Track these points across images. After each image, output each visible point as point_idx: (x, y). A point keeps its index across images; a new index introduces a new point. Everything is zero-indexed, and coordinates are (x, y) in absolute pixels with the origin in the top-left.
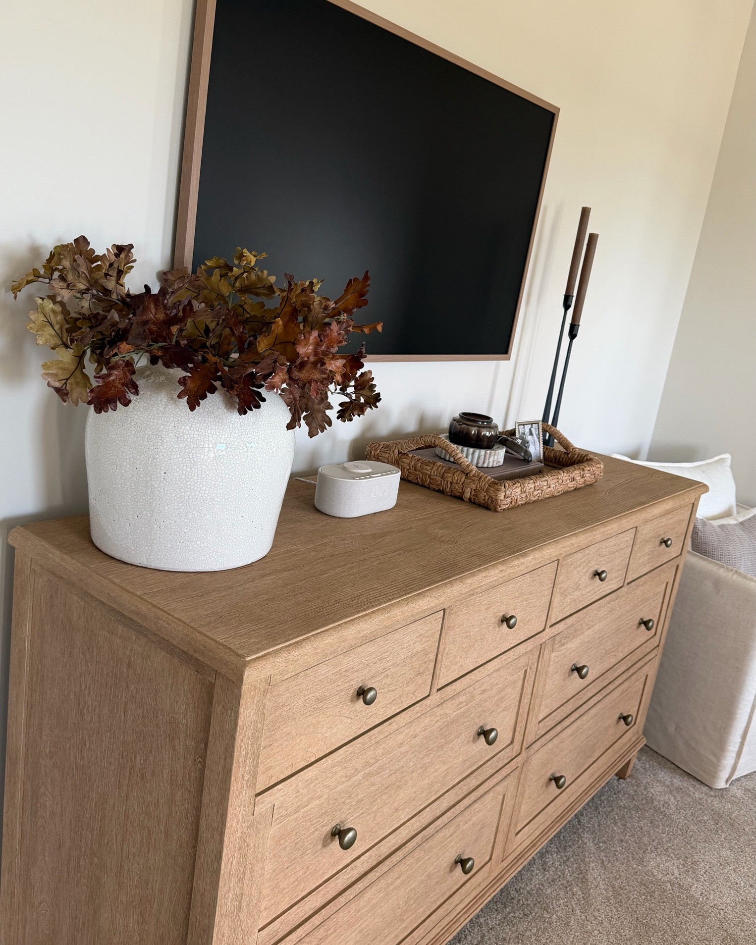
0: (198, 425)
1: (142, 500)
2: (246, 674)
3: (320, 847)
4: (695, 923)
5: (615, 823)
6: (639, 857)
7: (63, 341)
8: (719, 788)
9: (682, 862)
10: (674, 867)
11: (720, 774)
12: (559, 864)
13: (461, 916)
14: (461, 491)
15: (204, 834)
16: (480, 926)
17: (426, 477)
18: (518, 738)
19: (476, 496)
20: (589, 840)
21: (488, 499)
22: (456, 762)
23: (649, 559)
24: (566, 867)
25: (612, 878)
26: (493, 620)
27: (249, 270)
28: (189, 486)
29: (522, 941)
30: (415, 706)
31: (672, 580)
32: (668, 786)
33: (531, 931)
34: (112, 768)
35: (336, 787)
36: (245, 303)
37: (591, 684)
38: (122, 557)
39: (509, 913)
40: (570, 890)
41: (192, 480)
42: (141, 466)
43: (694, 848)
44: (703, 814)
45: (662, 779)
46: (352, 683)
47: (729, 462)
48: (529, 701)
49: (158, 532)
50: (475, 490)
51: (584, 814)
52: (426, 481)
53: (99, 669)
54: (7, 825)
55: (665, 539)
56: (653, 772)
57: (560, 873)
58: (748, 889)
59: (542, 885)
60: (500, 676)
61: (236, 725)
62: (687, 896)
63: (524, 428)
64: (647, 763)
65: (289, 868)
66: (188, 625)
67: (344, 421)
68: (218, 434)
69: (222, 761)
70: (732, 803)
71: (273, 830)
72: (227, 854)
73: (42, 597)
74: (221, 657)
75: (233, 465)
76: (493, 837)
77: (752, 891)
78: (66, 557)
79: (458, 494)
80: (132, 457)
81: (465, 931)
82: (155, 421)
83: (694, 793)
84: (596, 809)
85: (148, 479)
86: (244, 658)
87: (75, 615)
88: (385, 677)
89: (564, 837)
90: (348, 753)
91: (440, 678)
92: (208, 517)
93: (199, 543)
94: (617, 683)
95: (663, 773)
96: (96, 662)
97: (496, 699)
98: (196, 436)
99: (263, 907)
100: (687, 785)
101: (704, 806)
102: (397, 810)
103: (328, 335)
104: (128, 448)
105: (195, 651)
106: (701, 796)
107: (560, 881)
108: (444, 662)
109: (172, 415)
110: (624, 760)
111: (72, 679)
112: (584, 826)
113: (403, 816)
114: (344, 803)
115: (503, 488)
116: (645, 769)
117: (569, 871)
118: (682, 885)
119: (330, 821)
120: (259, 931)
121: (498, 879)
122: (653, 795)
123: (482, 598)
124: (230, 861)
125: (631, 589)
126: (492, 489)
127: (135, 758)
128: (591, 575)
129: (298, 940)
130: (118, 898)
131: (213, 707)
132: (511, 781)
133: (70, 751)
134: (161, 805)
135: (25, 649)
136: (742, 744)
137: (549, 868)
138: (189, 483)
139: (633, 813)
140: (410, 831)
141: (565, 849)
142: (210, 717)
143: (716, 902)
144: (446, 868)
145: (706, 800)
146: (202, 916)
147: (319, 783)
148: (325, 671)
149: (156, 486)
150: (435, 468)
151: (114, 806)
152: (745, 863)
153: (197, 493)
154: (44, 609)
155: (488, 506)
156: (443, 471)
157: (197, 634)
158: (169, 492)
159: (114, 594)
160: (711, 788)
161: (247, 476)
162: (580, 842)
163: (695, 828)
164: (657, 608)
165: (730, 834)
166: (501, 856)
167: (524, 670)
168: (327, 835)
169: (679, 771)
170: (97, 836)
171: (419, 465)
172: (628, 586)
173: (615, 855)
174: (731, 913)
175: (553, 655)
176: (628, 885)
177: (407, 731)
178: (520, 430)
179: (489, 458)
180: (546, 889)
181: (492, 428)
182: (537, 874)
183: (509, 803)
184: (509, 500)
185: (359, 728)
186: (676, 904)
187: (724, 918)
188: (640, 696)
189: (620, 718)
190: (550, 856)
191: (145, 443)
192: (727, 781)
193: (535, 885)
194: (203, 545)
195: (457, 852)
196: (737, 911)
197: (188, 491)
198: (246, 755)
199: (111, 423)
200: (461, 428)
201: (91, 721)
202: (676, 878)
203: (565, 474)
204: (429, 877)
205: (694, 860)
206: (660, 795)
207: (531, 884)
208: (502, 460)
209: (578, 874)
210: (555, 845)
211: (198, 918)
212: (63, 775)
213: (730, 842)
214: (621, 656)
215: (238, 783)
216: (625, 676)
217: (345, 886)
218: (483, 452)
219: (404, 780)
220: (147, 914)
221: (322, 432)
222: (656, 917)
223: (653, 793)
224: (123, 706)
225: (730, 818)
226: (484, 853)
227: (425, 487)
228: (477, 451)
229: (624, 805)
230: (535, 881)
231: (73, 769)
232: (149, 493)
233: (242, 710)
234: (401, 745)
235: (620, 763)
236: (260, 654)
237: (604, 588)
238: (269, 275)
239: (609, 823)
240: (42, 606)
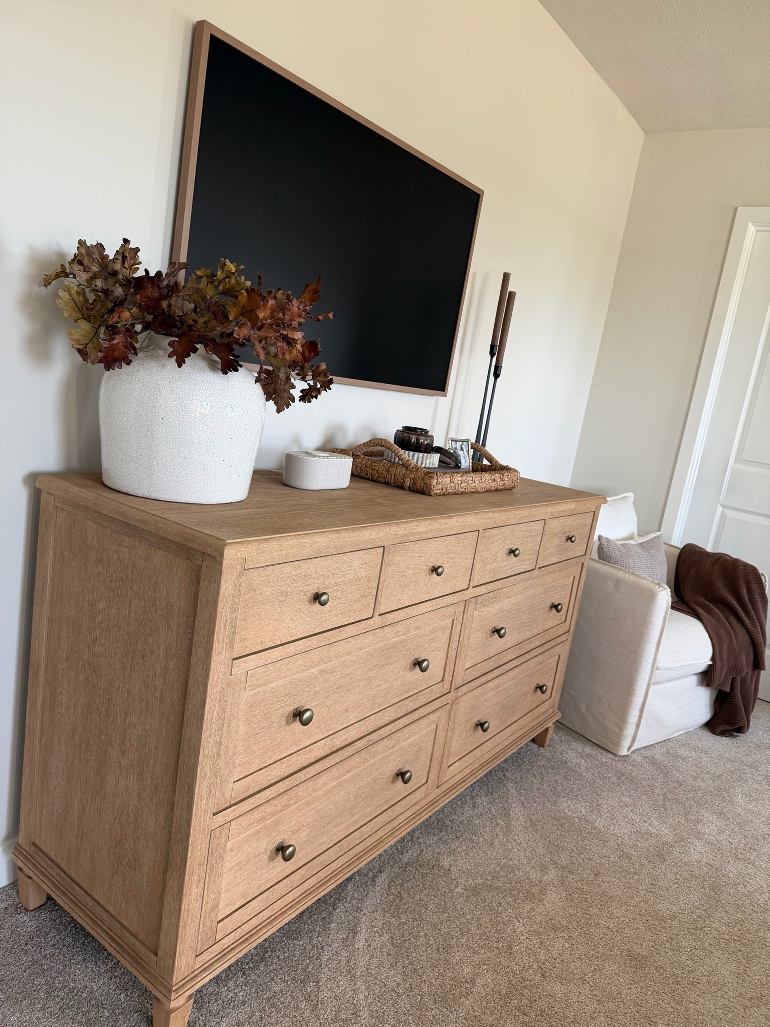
0: (188, 382)
1: (144, 441)
2: (226, 551)
3: (284, 723)
4: (597, 846)
5: (535, 777)
6: (554, 800)
7: (83, 316)
8: (623, 755)
9: (589, 805)
10: (582, 808)
11: (623, 742)
12: (486, 803)
13: (402, 826)
14: (402, 481)
15: (192, 689)
16: (420, 844)
17: (375, 472)
18: (448, 678)
19: (414, 484)
20: (512, 788)
21: (424, 486)
22: (396, 683)
23: (557, 551)
24: (492, 806)
25: (531, 814)
26: (425, 568)
27: (229, 275)
28: (181, 430)
29: (454, 854)
30: (361, 622)
31: (579, 576)
32: (580, 753)
33: (461, 848)
34: (118, 656)
35: (297, 673)
36: (227, 304)
37: (510, 648)
38: (127, 490)
39: (444, 836)
40: (495, 821)
41: (183, 425)
42: (144, 413)
43: (599, 795)
44: (608, 772)
45: (575, 748)
46: (310, 587)
47: (632, 499)
48: (456, 647)
49: (157, 468)
50: (413, 479)
51: (509, 770)
52: (375, 475)
53: (109, 577)
54: (29, 726)
55: (570, 537)
56: (568, 743)
57: (487, 810)
58: (642, 824)
59: (472, 818)
60: (431, 618)
61: (218, 594)
62: (591, 828)
63: (456, 444)
64: (563, 737)
65: (259, 735)
67: (305, 403)
68: (204, 390)
69: (207, 625)
70: (633, 766)
71: (246, 696)
72: (209, 703)
73: (63, 528)
74: (206, 542)
75: (216, 416)
76: (428, 762)
77: (645, 825)
78: (83, 490)
79: (400, 484)
80: (137, 406)
81: (407, 847)
82: (155, 377)
83: (601, 758)
84: (519, 766)
85: (149, 424)
86: (225, 542)
87: (90, 537)
88: (335, 590)
89: (491, 786)
90: (307, 645)
91: (382, 604)
92: (196, 457)
93: (189, 478)
94: (533, 654)
95: (576, 744)
96: (107, 572)
97: (428, 638)
98: (187, 390)
99: (237, 762)
100: (596, 752)
101: (609, 767)
102: (346, 710)
103: (290, 309)
104: (133, 399)
105: (187, 541)
106: (607, 761)
107: (487, 815)
108: (385, 592)
109: (168, 373)
110: (541, 726)
111: (86, 590)
112: (508, 778)
113: (352, 718)
114: (303, 690)
115: (435, 476)
116: (561, 741)
117: (495, 808)
118: (588, 819)
119: (293, 703)
120: (234, 782)
121: (434, 802)
122: (567, 758)
123: (415, 546)
124: (212, 710)
125: (542, 573)
126: (427, 477)
127: (137, 642)
128: (507, 552)
129: (266, 800)
130: (121, 765)
131: (201, 584)
132: (443, 713)
133: (83, 651)
134: (158, 677)
135: (47, 574)
136: (640, 717)
137: (478, 806)
138: (181, 428)
139: (550, 770)
140: (357, 733)
141: (492, 794)
142: (198, 594)
143: (615, 831)
144: (388, 778)
145: (611, 763)
146: (189, 758)
147: (283, 665)
148: (288, 571)
149: (155, 429)
150: (382, 465)
151: (119, 688)
152: (641, 806)
153: (188, 436)
154: (64, 538)
155: (424, 491)
156: (388, 466)
157: (188, 529)
158: (165, 435)
159: (122, 510)
160: (616, 755)
161: (227, 426)
162: (505, 789)
163: (601, 782)
164: (566, 598)
165: (630, 787)
166: (436, 782)
167: (452, 619)
168: (289, 715)
169: (590, 743)
170: (104, 717)
171: (369, 463)
172: (539, 570)
173: (534, 798)
174: (627, 839)
175: (476, 613)
176: (543, 819)
177: (354, 642)
178: (453, 445)
179: (426, 460)
180: (475, 820)
181: (429, 436)
182: (468, 810)
183: (441, 734)
184: (440, 486)
185: (316, 628)
186: (582, 832)
187: (621, 843)
188: (554, 674)
189: (536, 688)
190: (479, 798)
191: (147, 395)
192: (629, 749)
193: (466, 818)
194: (192, 481)
195: (397, 766)
196: (632, 838)
197: (180, 434)
198: (226, 621)
199: (120, 381)
200: (403, 437)
201: (101, 621)
202: (584, 815)
203: (487, 475)
204: (375, 781)
205: (599, 803)
206: (573, 759)
207: (463, 817)
208: (436, 464)
209: (502, 811)
210: (484, 790)
211: (186, 761)
212: (77, 673)
213: (629, 791)
214: (535, 632)
215: (219, 643)
216: (539, 650)
217: (305, 765)
218: (421, 455)
219: (352, 685)
220: (145, 772)
221: (288, 408)
222: (565, 841)
223: (567, 757)
224: (128, 603)
225: (631, 776)
226: (421, 775)
227: (374, 481)
228: (417, 454)
229: (542, 765)
230: (466, 814)
231: (86, 665)
232: (149, 435)
233: (223, 582)
234: (349, 653)
235: (539, 729)
236: (237, 541)
237: (518, 566)
238: (246, 280)
239: (529, 776)
240: (62, 536)
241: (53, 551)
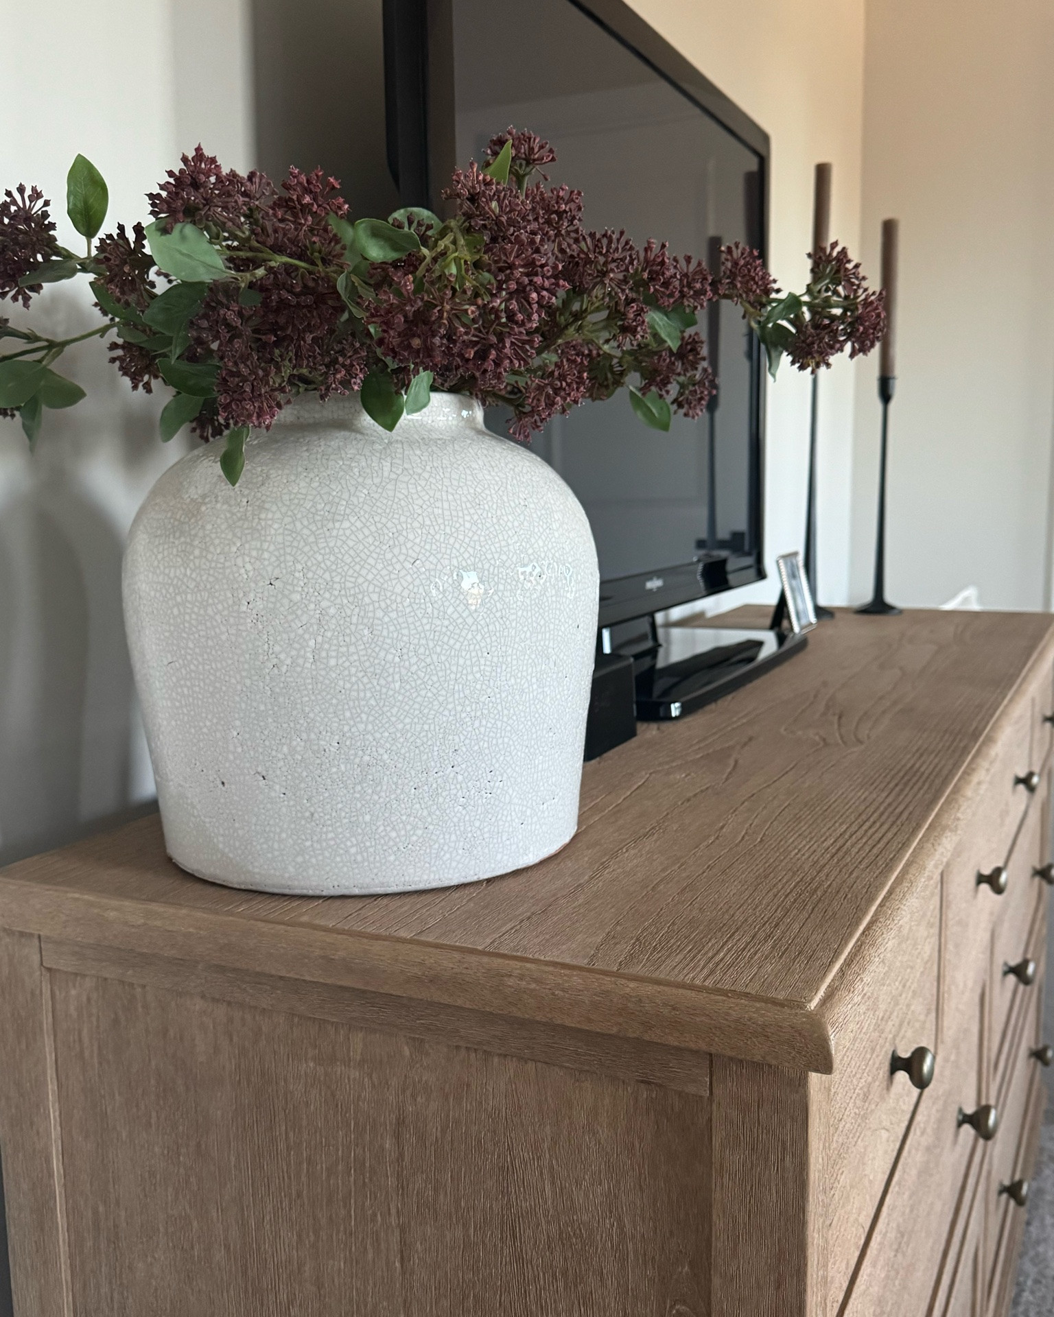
23: (1038, 753)
26: (972, 882)
48: (987, 1042)
53: (299, 1164)
66: (589, 970)
69: (770, 1291)
73: (85, 1032)
78: (155, 907)
86: (801, 1006)
87: (200, 1048)
91: (945, 1013)
96: (288, 1149)
105: (645, 1025)
108: (947, 980)
111: (213, 1210)
128: (1013, 785)
135: (51, 1175)
154: (96, 1061)
175: (998, 946)
189: (1030, 1056)
198: (818, 1259)
224: (395, 1237)
237: (1019, 810)
240: (87, 1054)
241: (57, 1105)
